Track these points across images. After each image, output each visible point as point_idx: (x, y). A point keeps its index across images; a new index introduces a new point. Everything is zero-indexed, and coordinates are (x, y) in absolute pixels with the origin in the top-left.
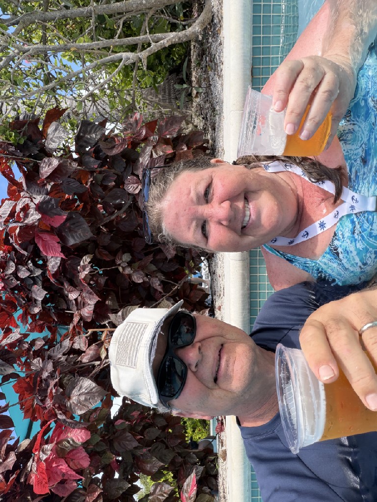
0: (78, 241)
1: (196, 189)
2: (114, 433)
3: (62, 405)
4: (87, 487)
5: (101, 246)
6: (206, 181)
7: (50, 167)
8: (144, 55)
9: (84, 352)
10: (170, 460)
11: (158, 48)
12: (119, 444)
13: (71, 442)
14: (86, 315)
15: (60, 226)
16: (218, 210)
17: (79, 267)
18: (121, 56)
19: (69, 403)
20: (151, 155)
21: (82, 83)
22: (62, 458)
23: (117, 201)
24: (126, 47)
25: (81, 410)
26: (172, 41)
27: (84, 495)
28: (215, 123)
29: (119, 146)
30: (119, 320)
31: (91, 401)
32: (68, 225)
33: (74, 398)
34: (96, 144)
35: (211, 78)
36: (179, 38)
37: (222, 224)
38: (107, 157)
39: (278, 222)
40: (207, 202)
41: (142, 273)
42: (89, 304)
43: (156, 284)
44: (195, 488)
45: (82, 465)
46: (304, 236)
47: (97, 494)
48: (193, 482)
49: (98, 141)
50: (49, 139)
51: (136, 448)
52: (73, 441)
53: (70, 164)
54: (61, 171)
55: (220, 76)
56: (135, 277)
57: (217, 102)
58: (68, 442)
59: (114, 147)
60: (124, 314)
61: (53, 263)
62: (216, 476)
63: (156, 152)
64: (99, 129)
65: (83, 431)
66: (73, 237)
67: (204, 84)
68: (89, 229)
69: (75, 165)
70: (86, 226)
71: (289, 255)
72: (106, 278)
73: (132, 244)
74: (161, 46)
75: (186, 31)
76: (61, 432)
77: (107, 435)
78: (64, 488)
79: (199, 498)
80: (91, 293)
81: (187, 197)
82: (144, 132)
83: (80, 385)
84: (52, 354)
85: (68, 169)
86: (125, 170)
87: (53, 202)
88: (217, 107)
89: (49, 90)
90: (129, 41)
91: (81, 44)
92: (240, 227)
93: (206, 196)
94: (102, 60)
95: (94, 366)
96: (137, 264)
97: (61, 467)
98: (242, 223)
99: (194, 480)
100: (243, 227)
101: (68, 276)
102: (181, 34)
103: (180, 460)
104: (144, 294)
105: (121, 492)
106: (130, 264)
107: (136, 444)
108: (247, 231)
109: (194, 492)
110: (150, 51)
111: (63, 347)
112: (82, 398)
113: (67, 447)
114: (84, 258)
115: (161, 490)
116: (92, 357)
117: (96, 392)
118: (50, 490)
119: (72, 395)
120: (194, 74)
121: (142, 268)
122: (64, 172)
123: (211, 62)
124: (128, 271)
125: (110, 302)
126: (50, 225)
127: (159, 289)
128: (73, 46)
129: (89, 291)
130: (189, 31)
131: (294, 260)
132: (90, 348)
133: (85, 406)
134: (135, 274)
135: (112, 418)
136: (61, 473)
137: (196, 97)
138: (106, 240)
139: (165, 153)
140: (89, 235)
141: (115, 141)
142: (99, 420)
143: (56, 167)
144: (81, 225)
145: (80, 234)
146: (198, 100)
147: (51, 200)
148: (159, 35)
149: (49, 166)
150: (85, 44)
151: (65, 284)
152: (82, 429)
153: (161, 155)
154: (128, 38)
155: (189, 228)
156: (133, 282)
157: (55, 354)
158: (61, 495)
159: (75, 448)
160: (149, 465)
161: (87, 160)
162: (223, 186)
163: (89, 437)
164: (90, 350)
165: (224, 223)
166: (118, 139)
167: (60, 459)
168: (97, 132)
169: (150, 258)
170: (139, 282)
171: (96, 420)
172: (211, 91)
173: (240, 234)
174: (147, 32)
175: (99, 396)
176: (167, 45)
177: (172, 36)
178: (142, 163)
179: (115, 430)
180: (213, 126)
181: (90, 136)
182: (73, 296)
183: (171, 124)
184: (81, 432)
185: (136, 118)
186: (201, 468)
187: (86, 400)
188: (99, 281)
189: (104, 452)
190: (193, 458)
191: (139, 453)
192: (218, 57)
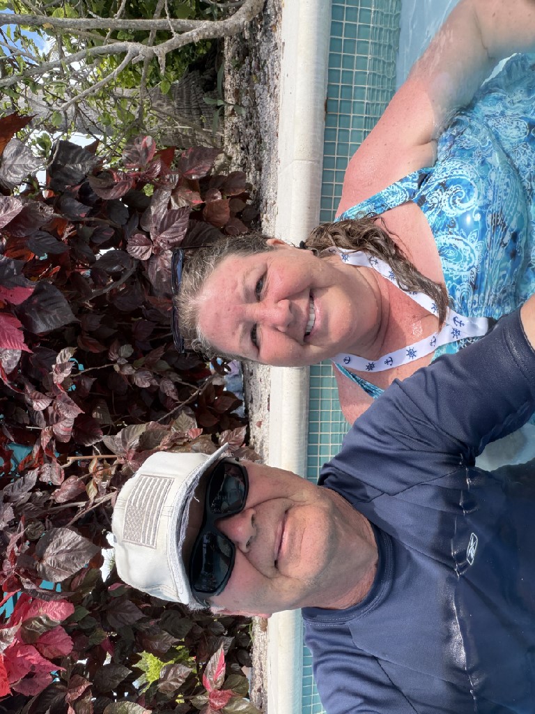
0: (53, 327)
1: (244, 282)
2: (107, 602)
3: (31, 570)
4: (68, 679)
5: (86, 332)
6: (258, 270)
7: (9, 212)
8: (162, 49)
9: (59, 487)
10: (187, 633)
11: (183, 43)
12: (116, 617)
13: (44, 621)
14: (62, 433)
15: (22, 304)
16: (273, 311)
17: (54, 366)
18: (126, 47)
19: (41, 567)
20: (169, 205)
21: (62, 83)
22: (31, 644)
23: (114, 268)
24: (133, 34)
25: (60, 575)
26: (204, 35)
27: (62, 691)
28: (261, 162)
29: (119, 186)
30: (118, 445)
31: (75, 561)
32: (36, 301)
33: (49, 559)
34: (83, 181)
35: (257, 95)
36: (215, 32)
37: (277, 330)
38: (100, 201)
39: (351, 329)
40: (259, 299)
41: (149, 373)
42: (65, 418)
43: (169, 388)
44: (224, 669)
45: (61, 653)
46: (387, 362)
47: (83, 688)
48: (220, 660)
49: (86, 176)
50: (6, 167)
51: (140, 621)
52: (48, 619)
53: (41, 208)
54: (27, 219)
55: (273, 96)
56: (139, 379)
57: (266, 131)
58: (40, 621)
59: (111, 187)
60: (126, 436)
61: (9, 358)
62: (249, 649)
63: (176, 201)
64: (89, 157)
65: (63, 603)
66: (44, 321)
67: (245, 100)
68: (69, 309)
69: (50, 211)
70: (64, 304)
71: (368, 383)
72: (93, 379)
73: (133, 329)
74: (188, 40)
75: (225, 22)
76: (28, 608)
77: (97, 605)
78: (32, 684)
79: (228, 680)
80: (69, 403)
81: (232, 292)
82: (158, 169)
83: (58, 539)
84: (10, 494)
85: (37, 217)
86: (127, 223)
87: (12, 265)
88: (266, 138)
89: (6, 88)
90: (138, 25)
91: (60, 19)
92: (302, 334)
93: (258, 292)
94: (94, 49)
95: (76, 509)
96: (142, 360)
97: (29, 657)
98: (306, 329)
99: (221, 657)
100: (307, 334)
101: (32, 376)
102: (218, 24)
103: (201, 630)
104: (149, 401)
105: (118, 682)
106: (131, 361)
107: (139, 615)
108: (310, 339)
109: (222, 674)
110: (170, 45)
111: (27, 482)
112: (62, 558)
113: (38, 629)
114: (62, 352)
115: (175, 672)
116: (70, 494)
117: (84, 549)
118: (12, 690)
119: (46, 555)
120: (229, 78)
121: (149, 366)
122: (32, 220)
123: (259, 69)
124: (128, 370)
125: (98, 414)
126: (6, 300)
127: (173, 396)
128: (47, 21)
129: (66, 399)
130: (231, 22)
131: (374, 392)
132: (68, 481)
133: (66, 569)
134: (138, 374)
135: (104, 581)
136: (29, 665)
137: (232, 113)
138: (94, 322)
139: (191, 203)
140: (70, 318)
141: (112, 176)
142: (85, 586)
143: (18, 212)
144: (57, 303)
145: (55, 317)
146: (235, 119)
147: (9, 262)
148: (185, 22)
149: (6, 209)
150: (66, 20)
151: (27, 387)
152: (61, 601)
153: (184, 205)
154: (136, 20)
155: (234, 334)
156: (135, 386)
157: (15, 493)
158: (27, 694)
159: (50, 628)
160: (157, 643)
161: (68, 204)
162: (282, 278)
163: (73, 612)
164: (68, 484)
165: (280, 328)
166: (117, 175)
167: (28, 646)
168: (84, 161)
169: (160, 352)
170: (144, 386)
171: (81, 587)
172: (257, 112)
173: (303, 343)
174: (166, 15)
175: (88, 555)
176: (197, 40)
177: (205, 27)
178: (155, 215)
179: (109, 598)
180: (258, 165)
181: (74, 167)
182: (40, 405)
183: (198, 159)
184: (59, 605)
185: (145, 143)
186: (230, 640)
187: (67, 560)
188: (83, 384)
189: (93, 630)
190: (217, 627)
191: (143, 627)
192: (269, 65)
